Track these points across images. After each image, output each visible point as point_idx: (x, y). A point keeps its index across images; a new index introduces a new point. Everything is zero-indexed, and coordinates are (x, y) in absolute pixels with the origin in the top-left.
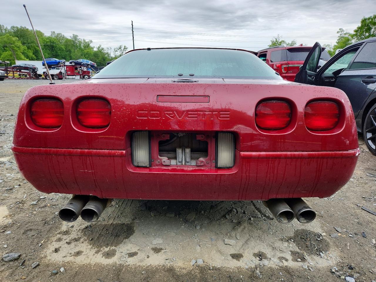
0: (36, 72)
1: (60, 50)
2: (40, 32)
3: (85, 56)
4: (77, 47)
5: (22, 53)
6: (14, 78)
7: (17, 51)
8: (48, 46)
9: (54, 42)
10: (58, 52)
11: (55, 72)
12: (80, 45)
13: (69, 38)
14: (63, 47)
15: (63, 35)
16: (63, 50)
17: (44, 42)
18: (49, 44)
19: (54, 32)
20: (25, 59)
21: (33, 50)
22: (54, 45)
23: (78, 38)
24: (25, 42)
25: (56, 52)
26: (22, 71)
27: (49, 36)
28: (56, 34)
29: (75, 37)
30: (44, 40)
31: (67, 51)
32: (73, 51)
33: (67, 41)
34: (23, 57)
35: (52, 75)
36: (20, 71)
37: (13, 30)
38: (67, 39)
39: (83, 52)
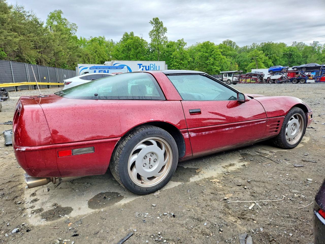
0: (263, 77)
1: (297, 57)
2: (283, 44)
3: (321, 60)
4: (315, 52)
5: (263, 63)
6: (245, 82)
7: (259, 61)
8: (287, 54)
9: (293, 50)
10: (295, 58)
11: (277, 77)
12: (319, 50)
13: (309, 45)
14: (301, 54)
15: (304, 43)
16: (300, 57)
17: (284, 52)
18: (288, 53)
19: (296, 42)
20: (265, 67)
21: (273, 60)
22: (293, 53)
23: (319, 44)
24: (268, 53)
25: (293, 59)
26: (253, 77)
27: (290, 46)
28: (298, 44)
29: (315, 43)
30: (285, 50)
31: (304, 58)
32: (309, 56)
33: (307, 48)
34: (263, 65)
35: (274, 80)
36: (251, 77)
37: (262, 45)
38: (307, 46)
39: (321, 56)
